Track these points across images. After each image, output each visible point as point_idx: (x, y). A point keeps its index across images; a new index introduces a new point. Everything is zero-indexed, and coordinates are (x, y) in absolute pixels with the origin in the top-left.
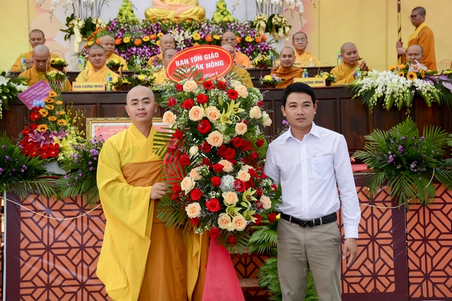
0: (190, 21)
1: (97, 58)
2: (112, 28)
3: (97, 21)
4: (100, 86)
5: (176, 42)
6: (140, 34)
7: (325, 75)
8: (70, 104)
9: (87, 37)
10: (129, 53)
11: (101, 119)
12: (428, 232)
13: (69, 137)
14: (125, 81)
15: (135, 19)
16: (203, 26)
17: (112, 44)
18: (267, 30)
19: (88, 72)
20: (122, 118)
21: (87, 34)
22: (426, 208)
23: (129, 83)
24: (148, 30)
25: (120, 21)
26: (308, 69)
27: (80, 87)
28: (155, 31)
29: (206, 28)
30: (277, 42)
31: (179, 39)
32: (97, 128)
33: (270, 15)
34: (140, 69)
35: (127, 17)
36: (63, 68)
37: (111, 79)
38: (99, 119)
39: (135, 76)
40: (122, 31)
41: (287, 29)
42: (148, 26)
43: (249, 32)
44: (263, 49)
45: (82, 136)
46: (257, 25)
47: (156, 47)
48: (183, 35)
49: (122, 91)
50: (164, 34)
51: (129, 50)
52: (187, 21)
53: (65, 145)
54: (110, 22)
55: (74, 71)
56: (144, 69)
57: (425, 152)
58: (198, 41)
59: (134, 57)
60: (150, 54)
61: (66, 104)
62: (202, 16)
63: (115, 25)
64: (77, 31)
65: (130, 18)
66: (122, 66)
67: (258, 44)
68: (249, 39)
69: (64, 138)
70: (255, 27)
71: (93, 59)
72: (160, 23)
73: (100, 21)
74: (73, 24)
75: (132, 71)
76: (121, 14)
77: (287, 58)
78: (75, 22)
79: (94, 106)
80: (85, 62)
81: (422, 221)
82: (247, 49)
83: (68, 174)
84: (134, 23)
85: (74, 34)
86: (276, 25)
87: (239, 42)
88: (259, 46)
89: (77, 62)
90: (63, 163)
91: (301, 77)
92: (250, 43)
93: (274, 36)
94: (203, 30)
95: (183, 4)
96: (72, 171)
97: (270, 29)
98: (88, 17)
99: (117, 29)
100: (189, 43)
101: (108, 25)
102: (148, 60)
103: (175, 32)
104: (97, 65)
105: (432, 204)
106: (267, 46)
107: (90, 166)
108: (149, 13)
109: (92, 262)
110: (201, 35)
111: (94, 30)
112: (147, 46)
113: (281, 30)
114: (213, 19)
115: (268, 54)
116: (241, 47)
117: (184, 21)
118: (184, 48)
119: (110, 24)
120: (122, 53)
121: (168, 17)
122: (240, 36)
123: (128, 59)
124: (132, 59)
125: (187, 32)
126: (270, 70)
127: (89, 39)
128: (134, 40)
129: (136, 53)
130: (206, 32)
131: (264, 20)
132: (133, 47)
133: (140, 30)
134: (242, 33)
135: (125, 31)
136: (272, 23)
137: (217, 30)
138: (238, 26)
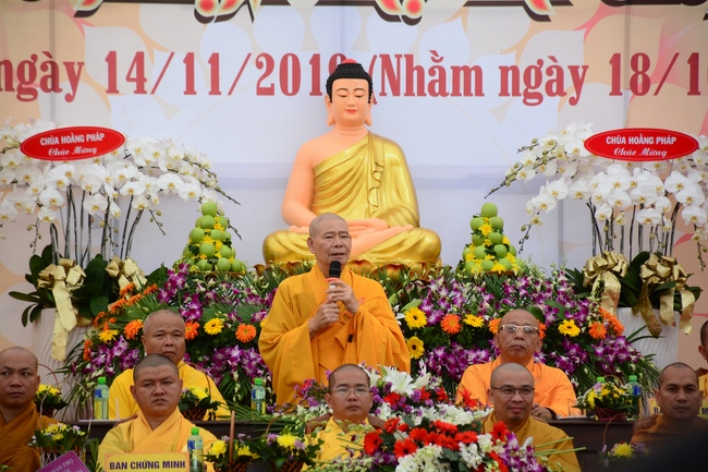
0: (397, 273)
1: (159, 389)
2: (171, 291)
3: (121, 266)
4: (177, 464)
6: (253, 310)
9: (92, 317)
14: (245, 451)
15: (236, 262)
16: (433, 288)
17: (175, 335)
18: (624, 300)
21: (93, 305)
23: (255, 456)
25: (195, 270)
30: (656, 335)
33: (635, 254)
35: (212, 259)
39: (268, 437)
40: (201, 299)
41: (687, 299)
43: (568, 305)
44: (611, 358)
46: (596, 285)
52: (390, 272)
54: (164, 273)
58: (420, 332)
59: (235, 376)
62: (431, 257)
63: (179, 281)
67: (597, 342)
68: (569, 328)
70: (589, 289)
71: (148, 391)
73: (130, 267)
74: (51, 278)
75: (245, 418)
76: (194, 250)
77: (681, 395)
78: (57, 271)
82: (564, 358)
84: (234, 274)
85: (52, 304)
86: (652, 286)
88: (600, 350)
92: (573, 340)
93: (646, 318)
94: (433, 300)
95: (374, 220)
97: (633, 298)
98: (94, 256)
99: (185, 293)
104: (157, 408)
106: (624, 350)
108: (275, 247)
110: (428, 314)
113: (669, 301)
116: (547, 352)
117: (380, 271)
119: (163, 279)
122: (543, 317)
124: (226, 381)
126: (631, 425)
127: (100, 322)
128: (236, 327)
129: (240, 364)
130: (443, 306)
131: (617, 269)
132: (233, 347)
133: (251, 296)
134: (550, 309)
135: (208, 299)
136: (640, 279)
137: (474, 299)
138: (538, 288)
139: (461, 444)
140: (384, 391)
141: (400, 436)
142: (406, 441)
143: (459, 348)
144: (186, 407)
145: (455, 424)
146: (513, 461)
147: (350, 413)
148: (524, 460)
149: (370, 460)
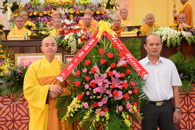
0: (68, 4)
1: (20, 23)
2: (28, 7)
3: (19, 4)
4: (22, 37)
5: (61, 14)
6: (42, 10)
7: (137, 30)
8: (6, 47)
9: (14, 12)
10: (37, 20)
11: (23, 54)
12: (190, 109)
13: (6, 64)
14: (35, 35)
15: (39, 2)
16: (74, 6)
17: (26, 16)
18: (107, 8)
19: (15, 30)
20: (34, 54)
21: (14, 10)
22: (188, 97)
23: (37, 36)
24: (46, 8)
25: (32, 3)
26: (128, 27)
27: (11, 38)
28: (50, 9)
29: (76, 7)
30: (112, 14)
31: (62, 13)
32: (21, 59)
34: (43, 29)
35: (35, 2)
36: (2, 28)
37: (27, 34)
38: (22, 54)
39: (40, 32)
40: (33, 9)
41: (117, 7)
42: (46, 6)
43: (98, 9)
44: (105, 17)
45: (12, 63)
46: (102, 5)
47: (51, 17)
48: (65, 11)
49: (33, 40)
50: (55, 10)
51: (37, 19)
53: (4, 68)
54: (26, 4)
55: (8, 30)
56: (45, 28)
57: (187, 68)
58: (72, 14)
59: (40, 22)
60: (48, 21)
61: (4, 47)
62: (74, 1)
63: (29, 6)
64: (9, 9)
65: (37, 2)
66: (33, 27)
67: (103, 15)
68: (98, 12)
69: (3, 65)
70: (101, 6)
71: (18, 23)
72: (52, 5)
73: (21, 3)
74: (7, 5)
75: (38, 29)
77: (117, 22)
78: (8, 4)
79: (19, 47)
80: (14, 25)
81: (186, 103)
82: (97, 18)
83: (5, 83)
84: (39, 4)
85: (7, 10)
86: (112, 5)
87: (93, 14)
88: (103, 16)
89: (10, 25)
90: (3, 77)
91: (124, 31)
92: (99, 14)
93: (111, 11)
94: (74, 8)
96: (8, 81)
97: (108, 7)
98: (15, 2)
99: (30, 8)
100: (68, 15)
101: (25, 6)
102: (46, 24)
103: (60, 9)
104: (20, 26)
105: (192, 94)
106: (107, 16)
107: (17, 78)
109: (19, 128)
110: (73, 11)
111: (18, 9)
112: (46, 16)
113: (114, 8)
114: (79, 2)
115: (108, 20)
116: (94, 17)
117: (65, 3)
118: (65, 17)
119: (26, 5)
120: (33, 20)
121: (57, 2)
122: (93, 11)
123: (36, 23)
124: (38, 23)
125: (66, 9)
127: (16, 13)
128: (39, 14)
129: (40, 20)
130: (76, 9)
131: (106, 2)
132: (39, 17)
133: (42, 8)
134: (95, 9)
135: (34, 9)
136: (109, 4)
137: (81, 8)
138: (93, 6)
139: (77, 32)
140: (64, 24)
141: (66, 31)
142: (67, 32)
143: (79, 17)
144: (27, 27)
145: (76, 28)
146: (87, 35)
147: (57, 27)
148: (89, 35)
149: (60, 36)
